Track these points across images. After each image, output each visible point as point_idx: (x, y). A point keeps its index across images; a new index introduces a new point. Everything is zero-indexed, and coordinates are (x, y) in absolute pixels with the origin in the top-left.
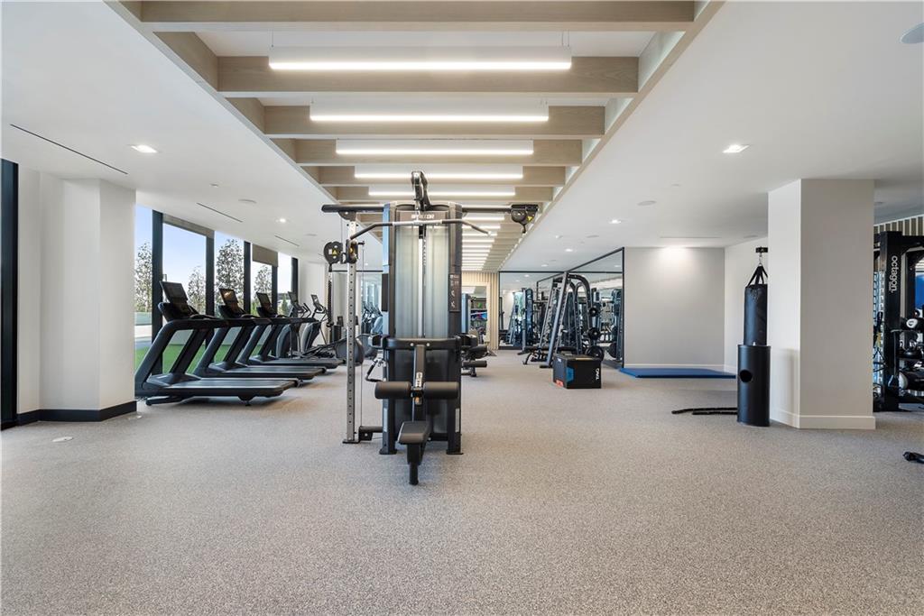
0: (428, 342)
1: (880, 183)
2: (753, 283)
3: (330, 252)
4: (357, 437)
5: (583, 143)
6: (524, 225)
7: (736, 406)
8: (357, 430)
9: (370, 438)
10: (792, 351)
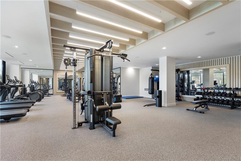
0: (107, 92)
1: (176, 59)
2: (151, 77)
3: (66, 61)
4: (77, 126)
5: (136, 40)
6: (124, 60)
7: (156, 103)
8: (77, 123)
9: (81, 125)
10: (165, 91)
